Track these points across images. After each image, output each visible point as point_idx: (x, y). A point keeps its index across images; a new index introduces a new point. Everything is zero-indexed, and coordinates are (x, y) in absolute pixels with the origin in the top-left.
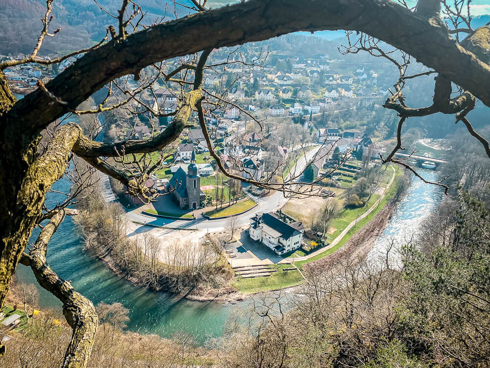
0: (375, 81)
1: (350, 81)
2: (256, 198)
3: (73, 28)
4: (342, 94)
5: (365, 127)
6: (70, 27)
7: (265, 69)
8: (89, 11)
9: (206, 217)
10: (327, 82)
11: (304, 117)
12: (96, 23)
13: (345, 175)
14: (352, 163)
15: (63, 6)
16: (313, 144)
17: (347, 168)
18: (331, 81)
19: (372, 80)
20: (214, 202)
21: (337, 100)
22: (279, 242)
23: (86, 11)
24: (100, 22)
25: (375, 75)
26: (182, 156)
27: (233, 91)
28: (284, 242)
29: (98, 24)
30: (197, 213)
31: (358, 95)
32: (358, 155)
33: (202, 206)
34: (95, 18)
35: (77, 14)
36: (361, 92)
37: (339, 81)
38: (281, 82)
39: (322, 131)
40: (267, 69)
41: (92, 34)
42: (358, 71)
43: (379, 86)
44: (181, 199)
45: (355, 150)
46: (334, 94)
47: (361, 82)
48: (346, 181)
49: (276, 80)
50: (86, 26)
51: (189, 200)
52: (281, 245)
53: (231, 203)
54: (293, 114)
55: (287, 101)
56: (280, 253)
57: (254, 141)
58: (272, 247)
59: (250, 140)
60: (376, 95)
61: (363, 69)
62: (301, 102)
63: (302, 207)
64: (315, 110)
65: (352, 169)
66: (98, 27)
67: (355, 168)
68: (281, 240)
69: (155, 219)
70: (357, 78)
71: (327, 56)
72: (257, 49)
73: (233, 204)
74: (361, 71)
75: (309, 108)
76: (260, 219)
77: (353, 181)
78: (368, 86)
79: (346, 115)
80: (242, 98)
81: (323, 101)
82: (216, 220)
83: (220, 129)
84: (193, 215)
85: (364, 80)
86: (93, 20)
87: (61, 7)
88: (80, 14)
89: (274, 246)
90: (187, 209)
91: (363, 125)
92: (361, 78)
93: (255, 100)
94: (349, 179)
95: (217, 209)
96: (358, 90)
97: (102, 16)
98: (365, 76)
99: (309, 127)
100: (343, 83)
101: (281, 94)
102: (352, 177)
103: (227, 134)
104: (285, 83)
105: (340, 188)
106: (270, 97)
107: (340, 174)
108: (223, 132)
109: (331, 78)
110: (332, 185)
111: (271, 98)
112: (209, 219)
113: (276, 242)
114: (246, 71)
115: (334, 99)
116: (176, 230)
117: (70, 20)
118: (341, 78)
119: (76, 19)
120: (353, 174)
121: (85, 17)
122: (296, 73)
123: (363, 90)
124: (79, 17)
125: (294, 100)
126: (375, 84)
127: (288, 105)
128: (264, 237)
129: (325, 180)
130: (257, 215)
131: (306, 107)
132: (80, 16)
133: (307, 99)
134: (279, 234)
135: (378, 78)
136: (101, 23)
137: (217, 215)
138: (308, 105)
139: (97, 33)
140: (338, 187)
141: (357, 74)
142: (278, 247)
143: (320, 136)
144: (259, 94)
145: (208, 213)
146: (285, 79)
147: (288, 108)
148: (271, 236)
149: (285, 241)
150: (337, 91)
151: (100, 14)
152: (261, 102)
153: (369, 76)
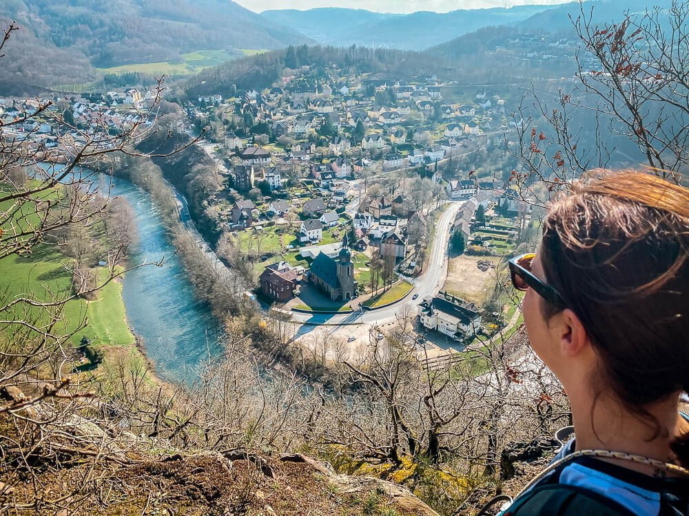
0: (503, 110)
1: (472, 112)
2: (409, 279)
3: (64, 51)
4: (466, 131)
5: (501, 172)
6: (60, 51)
7: (360, 103)
8: (82, 23)
9: (366, 307)
10: (444, 116)
11: (428, 167)
12: (95, 41)
13: (496, 239)
14: (498, 222)
15: (41, 18)
16: (448, 202)
17: (495, 230)
18: (448, 114)
19: (498, 109)
20: (367, 289)
21: (462, 139)
22: (458, 328)
23: (76, 23)
24: (99, 40)
25: (501, 102)
26: (308, 236)
27: (336, 141)
28: (465, 328)
29: (98, 41)
30: (354, 304)
31: (485, 130)
32: (502, 210)
33: (356, 295)
34: (91, 33)
35: (64, 29)
36: (488, 125)
37: (458, 113)
38: (388, 121)
39: (455, 183)
40: (363, 103)
41: (91, 57)
42: (478, 96)
43: (507, 115)
44: (332, 291)
45: (497, 204)
46: (457, 132)
47: (485, 113)
48: (499, 246)
49: (381, 119)
50: (80, 46)
51: (342, 290)
52: (460, 331)
53: (386, 288)
54: (413, 165)
55: (402, 147)
56: (462, 340)
57: (384, 207)
58: (451, 334)
59: (380, 206)
60: (507, 129)
61: (485, 94)
62: (419, 147)
63: (463, 284)
64: (439, 156)
65: (501, 231)
66: (99, 47)
67: (504, 228)
68: (461, 326)
69: (311, 316)
70: (478, 107)
71: (435, 78)
72: (340, 73)
73: (388, 289)
74: (483, 97)
75: (431, 155)
76: (431, 305)
77: (508, 245)
78: (495, 118)
79: (476, 159)
80: (349, 149)
81: (446, 143)
82: (378, 310)
83: (337, 194)
84: (350, 307)
85: (487, 108)
86: (88, 36)
87: (38, 20)
88: (68, 29)
89: (454, 333)
90: (341, 300)
91: (498, 170)
92: (484, 106)
93: (364, 150)
94: (503, 243)
95: (372, 297)
96: (483, 124)
97: (99, 30)
98: (489, 103)
99: (437, 180)
100: (462, 115)
101: (393, 138)
102: (504, 240)
103: (345, 199)
104: (393, 122)
105: (496, 256)
106: (381, 143)
107: (490, 238)
108: (341, 199)
109: (448, 111)
110: (487, 254)
111: (382, 145)
112: (370, 310)
113: (455, 328)
114: (338, 108)
115: (458, 139)
116: (342, 326)
117: (56, 39)
118: (461, 110)
119: (64, 37)
120: (505, 237)
121: (76, 34)
122: (403, 107)
123: (490, 123)
124: (68, 33)
125: (411, 145)
126: (502, 113)
127: (405, 153)
128: (440, 324)
129: (477, 248)
130: (425, 301)
131: (427, 153)
132: (70, 32)
133: (425, 141)
134: (458, 320)
135: (505, 106)
136: (102, 40)
137: (377, 305)
138: (430, 150)
139: (98, 55)
140: (494, 256)
141: (478, 101)
142: (458, 334)
143: (452, 191)
144: (368, 141)
145: (365, 303)
146: (393, 116)
147: (405, 157)
148: (447, 322)
149: (465, 326)
150: (460, 128)
151: (97, 27)
152: (372, 151)
153: (494, 102)
